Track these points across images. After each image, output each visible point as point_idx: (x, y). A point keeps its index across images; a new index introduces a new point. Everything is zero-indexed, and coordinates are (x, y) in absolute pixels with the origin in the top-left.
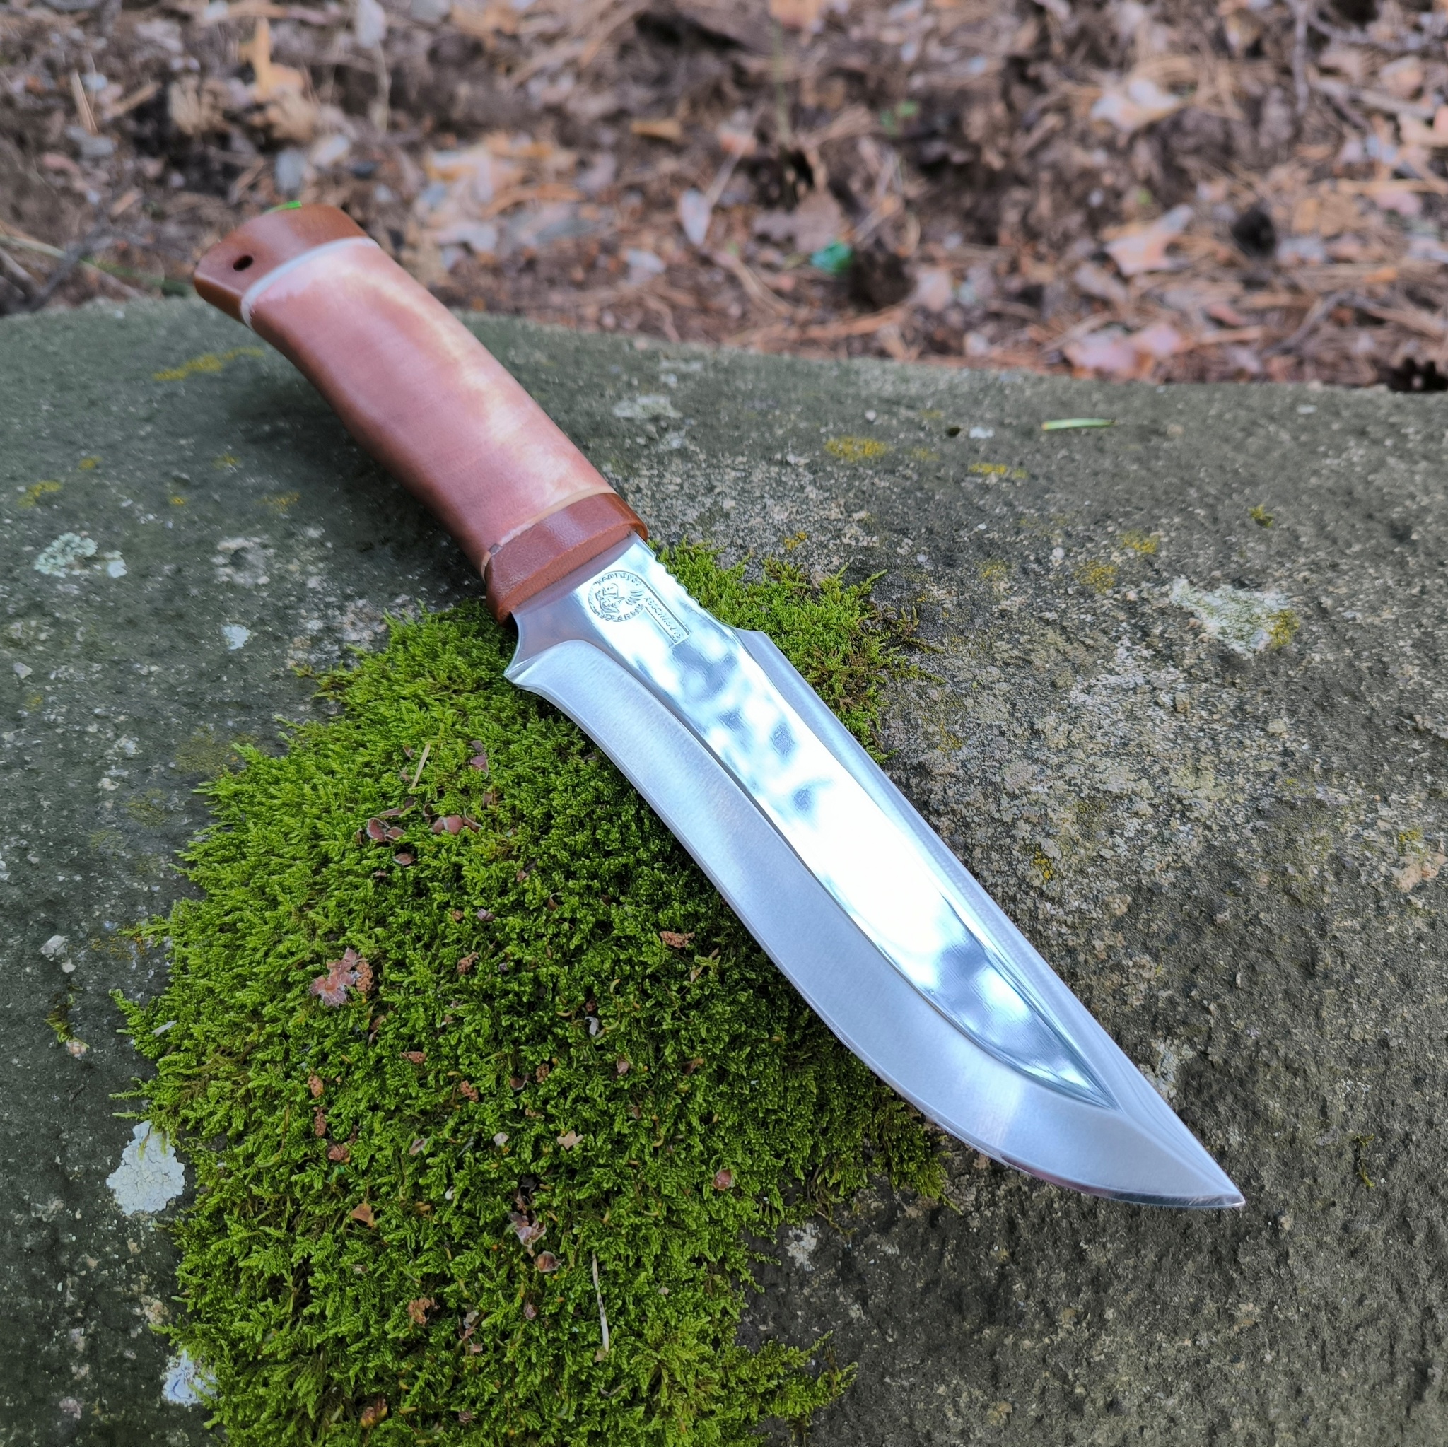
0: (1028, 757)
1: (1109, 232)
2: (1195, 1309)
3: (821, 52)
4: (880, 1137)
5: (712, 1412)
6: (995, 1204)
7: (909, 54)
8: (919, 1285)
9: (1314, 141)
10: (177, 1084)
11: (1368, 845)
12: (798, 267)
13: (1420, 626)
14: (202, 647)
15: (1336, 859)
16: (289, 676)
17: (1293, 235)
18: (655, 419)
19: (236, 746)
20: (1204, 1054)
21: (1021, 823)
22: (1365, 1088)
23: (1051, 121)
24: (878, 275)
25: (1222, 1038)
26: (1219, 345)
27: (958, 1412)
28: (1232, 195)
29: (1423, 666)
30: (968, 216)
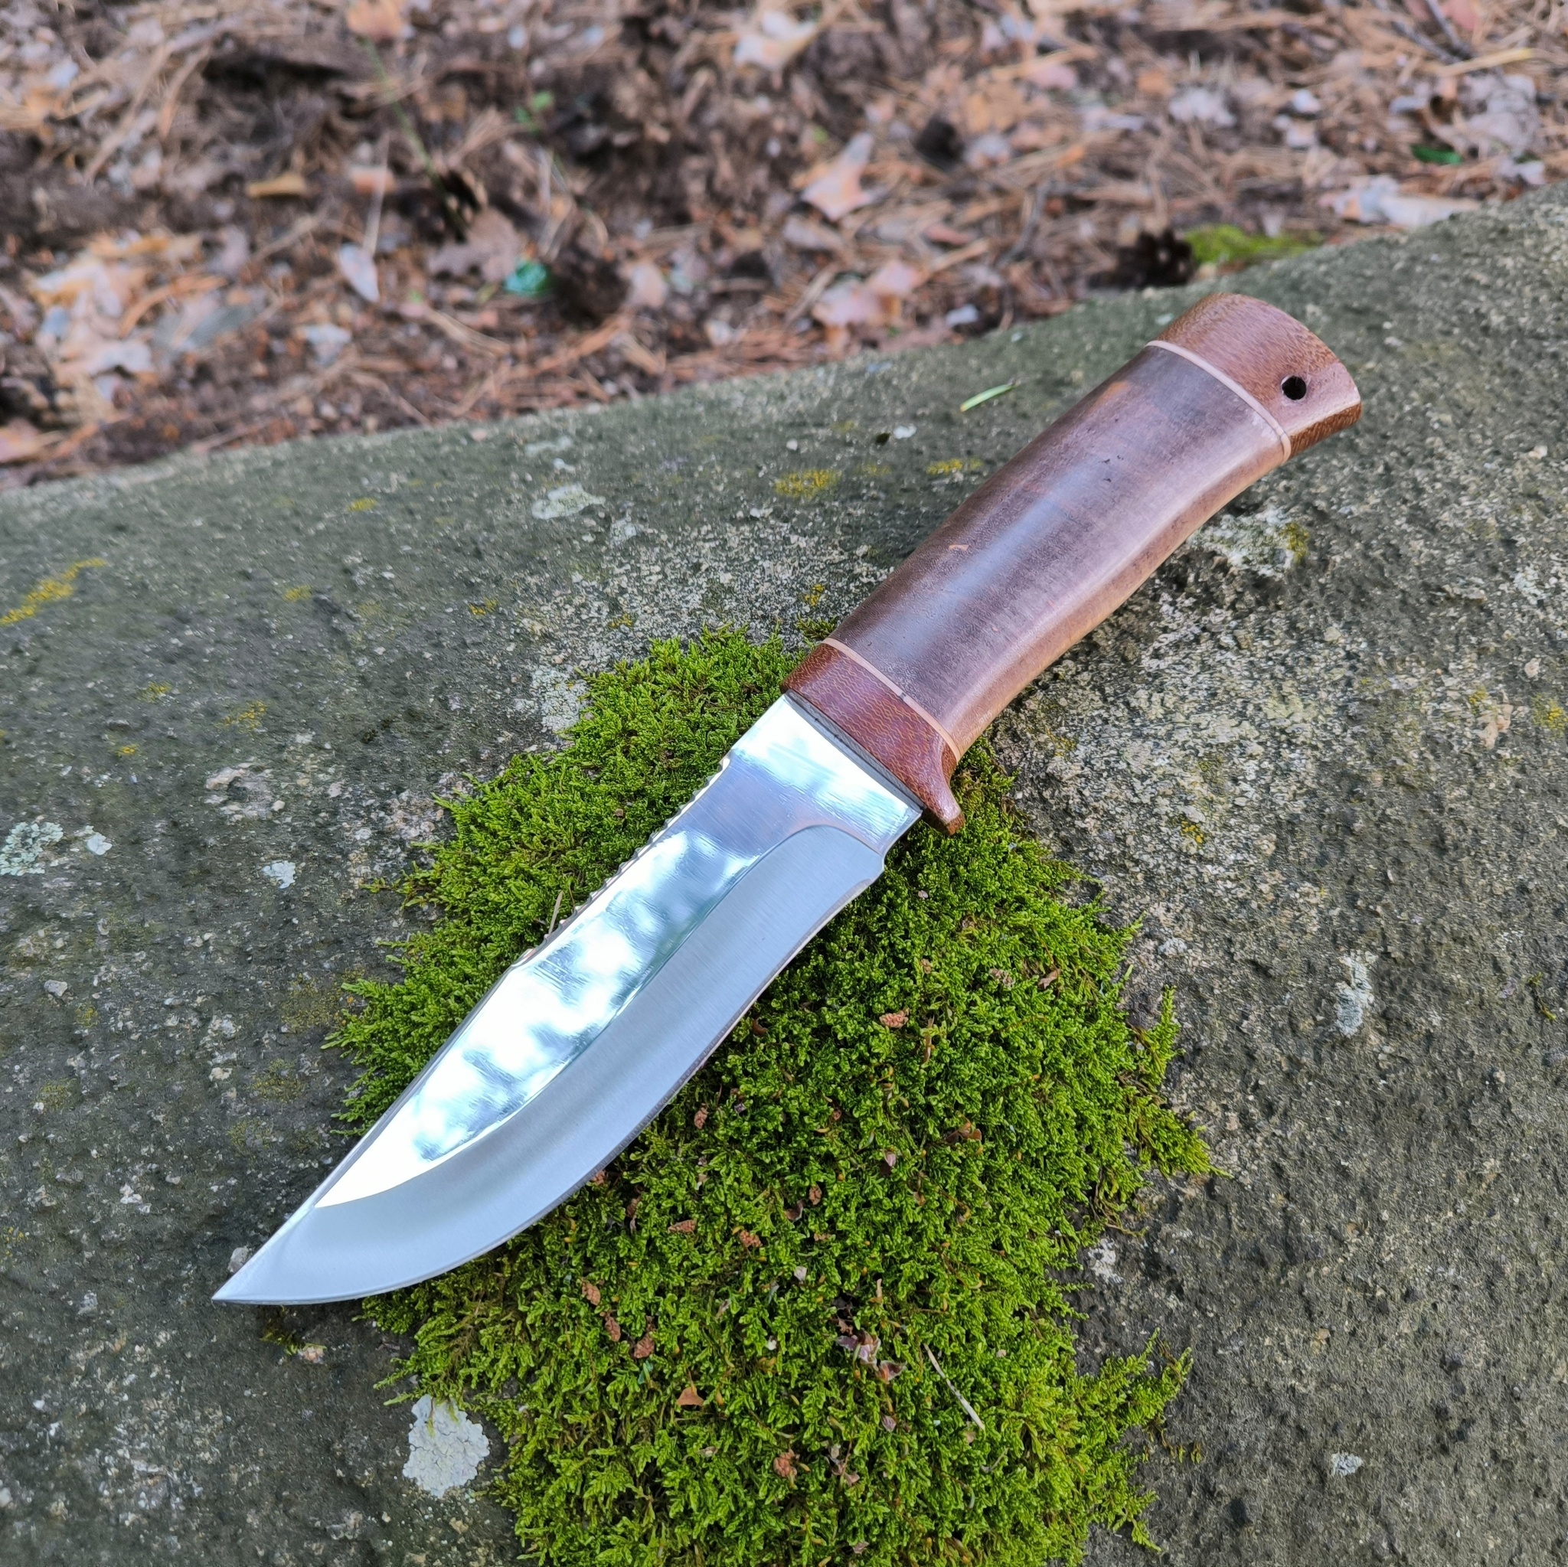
0: (1138, 735)
1: (798, 180)
2: (1449, 1182)
3: (423, 59)
4: (1139, 1135)
5: (1079, 1446)
6: (1257, 1157)
7: (519, 39)
8: (1218, 1256)
9: (954, 35)
10: (444, 1347)
11: (1448, 717)
12: (494, 297)
13: (1405, 502)
14: (249, 896)
15: (1428, 738)
16: (364, 895)
17: (976, 137)
18: (589, 511)
19: (345, 986)
20: (1386, 954)
21: (1160, 800)
22: (1519, 934)
23: (703, 77)
24: (592, 286)
25: (1394, 934)
26: (952, 268)
27: (1286, 1355)
28: (899, 111)
29: (1426, 538)
30: (649, 199)
